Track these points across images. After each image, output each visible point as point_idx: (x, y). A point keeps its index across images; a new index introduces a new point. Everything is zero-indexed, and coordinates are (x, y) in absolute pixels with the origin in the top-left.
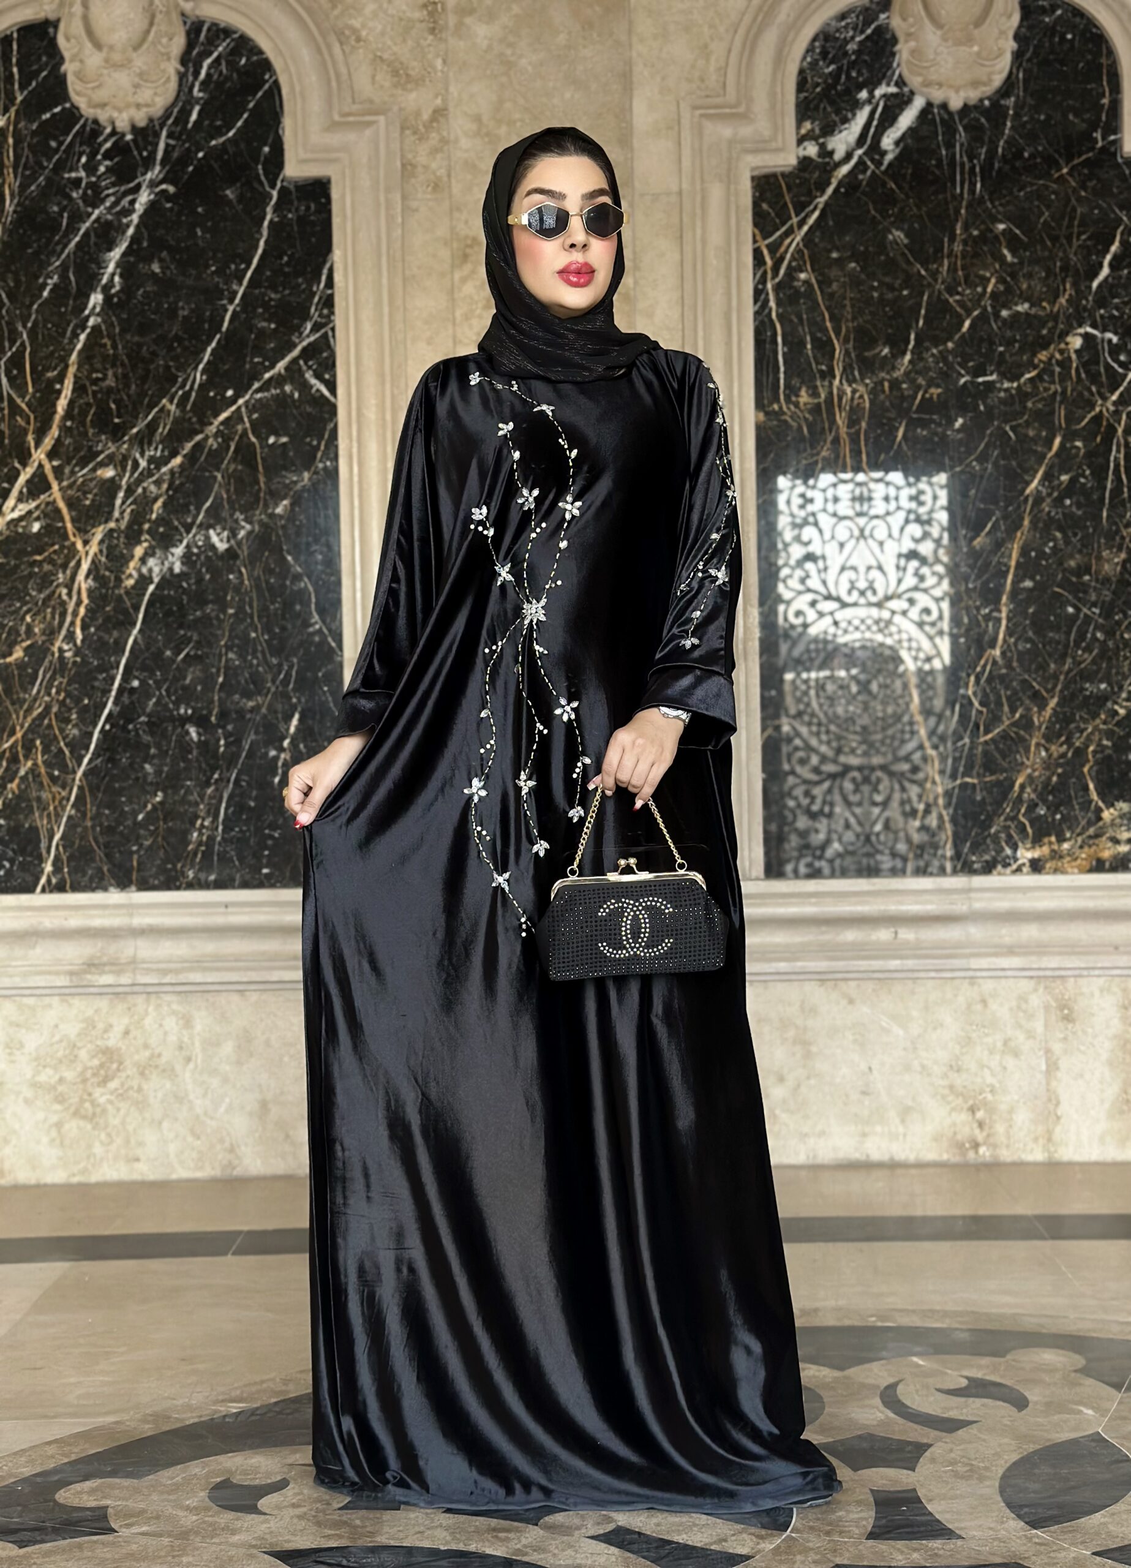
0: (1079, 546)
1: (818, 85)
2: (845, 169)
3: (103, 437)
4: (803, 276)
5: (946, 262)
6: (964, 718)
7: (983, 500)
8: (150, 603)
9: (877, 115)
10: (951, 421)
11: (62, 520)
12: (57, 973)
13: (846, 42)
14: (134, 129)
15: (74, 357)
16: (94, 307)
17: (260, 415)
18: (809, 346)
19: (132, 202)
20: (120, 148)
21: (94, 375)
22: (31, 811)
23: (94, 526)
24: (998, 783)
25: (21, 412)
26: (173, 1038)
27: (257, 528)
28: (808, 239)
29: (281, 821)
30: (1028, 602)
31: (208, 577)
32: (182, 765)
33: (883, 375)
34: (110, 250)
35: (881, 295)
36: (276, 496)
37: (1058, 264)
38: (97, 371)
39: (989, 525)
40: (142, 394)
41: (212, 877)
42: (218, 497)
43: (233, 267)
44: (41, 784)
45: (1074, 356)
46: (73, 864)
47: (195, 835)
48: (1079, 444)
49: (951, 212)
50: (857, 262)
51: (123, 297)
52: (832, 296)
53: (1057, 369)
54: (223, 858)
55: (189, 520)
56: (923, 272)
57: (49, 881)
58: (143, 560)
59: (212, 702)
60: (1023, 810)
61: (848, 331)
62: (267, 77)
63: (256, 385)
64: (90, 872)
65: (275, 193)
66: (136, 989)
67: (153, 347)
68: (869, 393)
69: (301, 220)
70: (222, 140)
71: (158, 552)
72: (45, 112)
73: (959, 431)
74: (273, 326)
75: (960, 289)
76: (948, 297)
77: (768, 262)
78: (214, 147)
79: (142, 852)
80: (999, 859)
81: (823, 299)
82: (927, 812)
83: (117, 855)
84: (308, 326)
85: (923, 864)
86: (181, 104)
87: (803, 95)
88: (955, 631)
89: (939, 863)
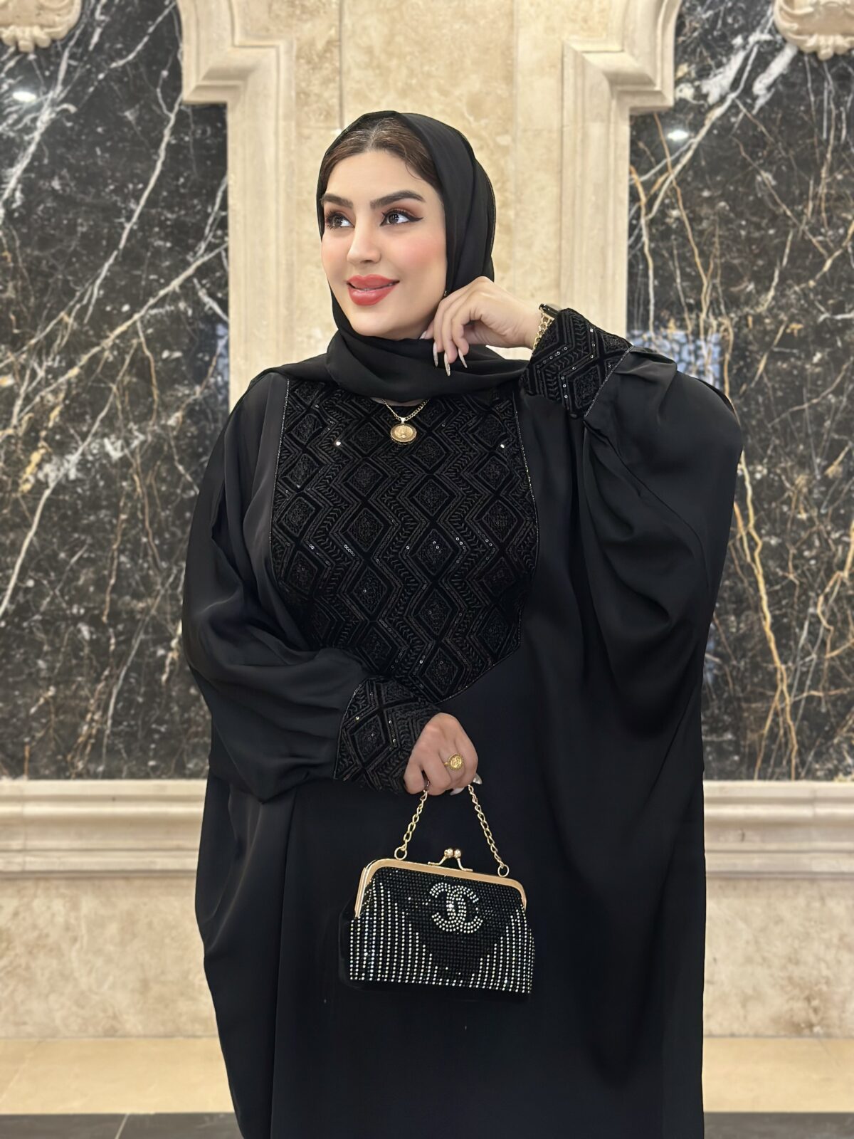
1: (695, 29)
2: (718, 112)
3: (3, 347)
4: (675, 213)
5: (810, 204)
6: (813, 634)
7: (837, 431)
8: (46, 508)
9: (750, 61)
10: (809, 356)
14: (37, 48)
17: (156, 331)
18: (678, 280)
19: (34, 120)
20: (24, 67)
24: (842, 697)
26: (60, 920)
27: (150, 438)
28: (681, 180)
29: (167, 717)
31: (102, 484)
32: (74, 662)
33: (747, 309)
34: (11, 165)
35: (749, 233)
36: (168, 408)
39: (842, 456)
40: (40, 307)
41: (101, 769)
42: (113, 407)
43: (131, 186)
47: (85, 728)
49: (818, 156)
50: (727, 201)
51: (22, 210)
52: (701, 233)
54: (112, 751)
55: (85, 429)
56: (789, 213)
58: (39, 466)
59: (103, 602)
61: (715, 264)
62: (167, 2)
63: (152, 301)
65: (173, 117)
67: (52, 262)
68: (735, 327)
69: (198, 143)
70: (121, 63)
71: (55, 459)
73: (817, 365)
74: (168, 245)
75: (823, 230)
76: (811, 237)
77: (643, 199)
78: (115, 69)
79: (34, 744)
80: (841, 767)
81: (693, 235)
82: (776, 723)
83: (10, 746)
84: (203, 246)
85: (770, 770)
86: (82, 26)
87: (681, 39)
88: (806, 553)
89: (785, 770)
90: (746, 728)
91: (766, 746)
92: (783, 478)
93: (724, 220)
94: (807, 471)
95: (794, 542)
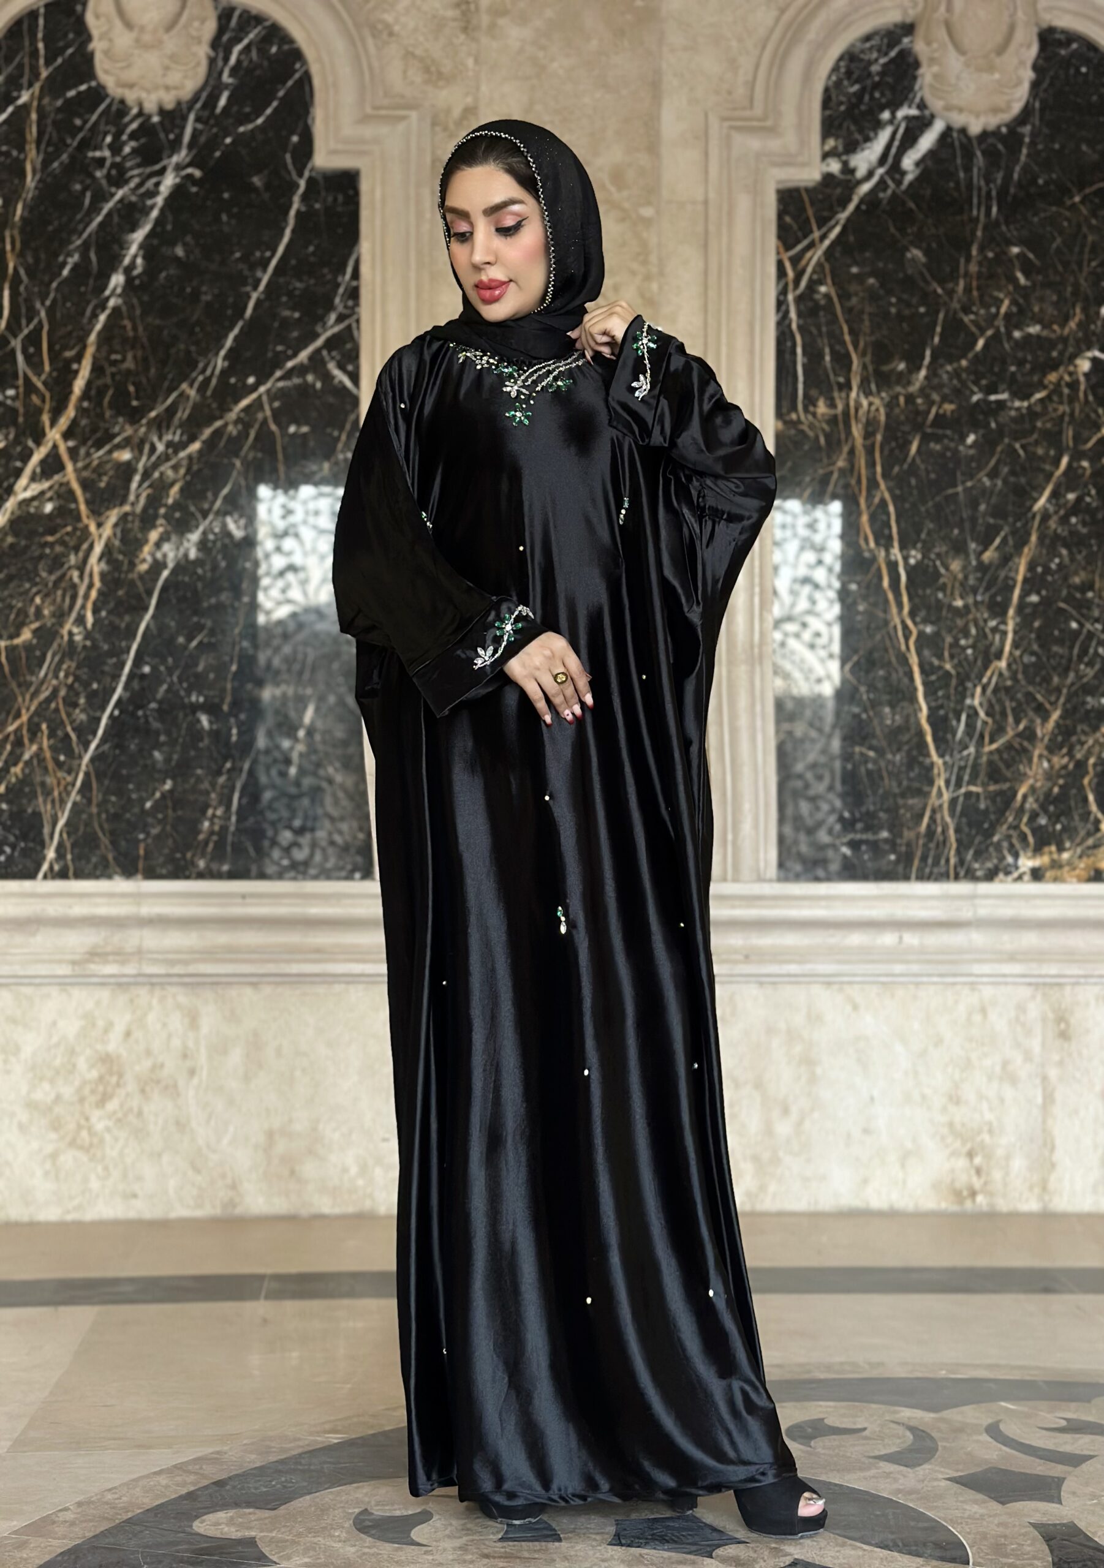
0: (1083, 563)
1: (841, 103)
2: (866, 188)
3: (121, 420)
4: (823, 289)
5: (961, 283)
6: (971, 726)
7: (993, 516)
8: (164, 589)
9: (898, 137)
10: (963, 438)
11: (75, 500)
12: (60, 962)
13: (870, 63)
14: (162, 112)
15: (93, 338)
16: (115, 289)
17: (282, 403)
18: (828, 358)
19: (157, 184)
20: (146, 129)
21: (114, 357)
22: (33, 795)
23: (108, 509)
24: (1001, 793)
25: (36, 390)
28: (829, 253)
30: (1034, 615)
31: (223, 564)
32: (192, 753)
33: (898, 389)
34: (133, 231)
35: (899, 311)
37: (1069, 289)
38: (116, 352)
39: (998, 541)
41: (225, 868)
42: (236, 484)
43: (258, 254)
44: (46, 769)
45: (1082, 379)
46: (76, 851)
47: (207, 824)
48: (1085, 464)
49: (968, 234)
50: (876, 277)
51: (145, 279)
52: (850, 310)
53: (1066, 391)
54: (237, 848)
55: (206, 506)
56: (940, 291)
57: (51, 868)
58: (158, 545)
59: (223, 690)
60: (1025, 819)
61: (866, 344)
62: (298, 66)
64: (94, 860)
65: (302, 184)
66: (140, 979)
67: (175, 331)
68: (885, 407)
69: (329, 211)
70: (250, 126)
71: (174, 538)
72: (70, 88)
73: (971, 447)
74: (297, 315)
75: (974, 309)
76: (962, 315)
77: (791, 274)
78: (243, 133)
79: (150, 841)
80: (1001, 866)
81: (843, 313)
82: (932, 819)
83: (123, 843)
84: (333, 317)
85: (927, 870)
86: (209, 89)
87: (828, 112)
88: (963, 642)
89: (943, 870)
90: (902, 825)
91: (925, 845)
92: (938, 563)
93: (873, 296)
94: (962, 556)
95: (950, 630)
